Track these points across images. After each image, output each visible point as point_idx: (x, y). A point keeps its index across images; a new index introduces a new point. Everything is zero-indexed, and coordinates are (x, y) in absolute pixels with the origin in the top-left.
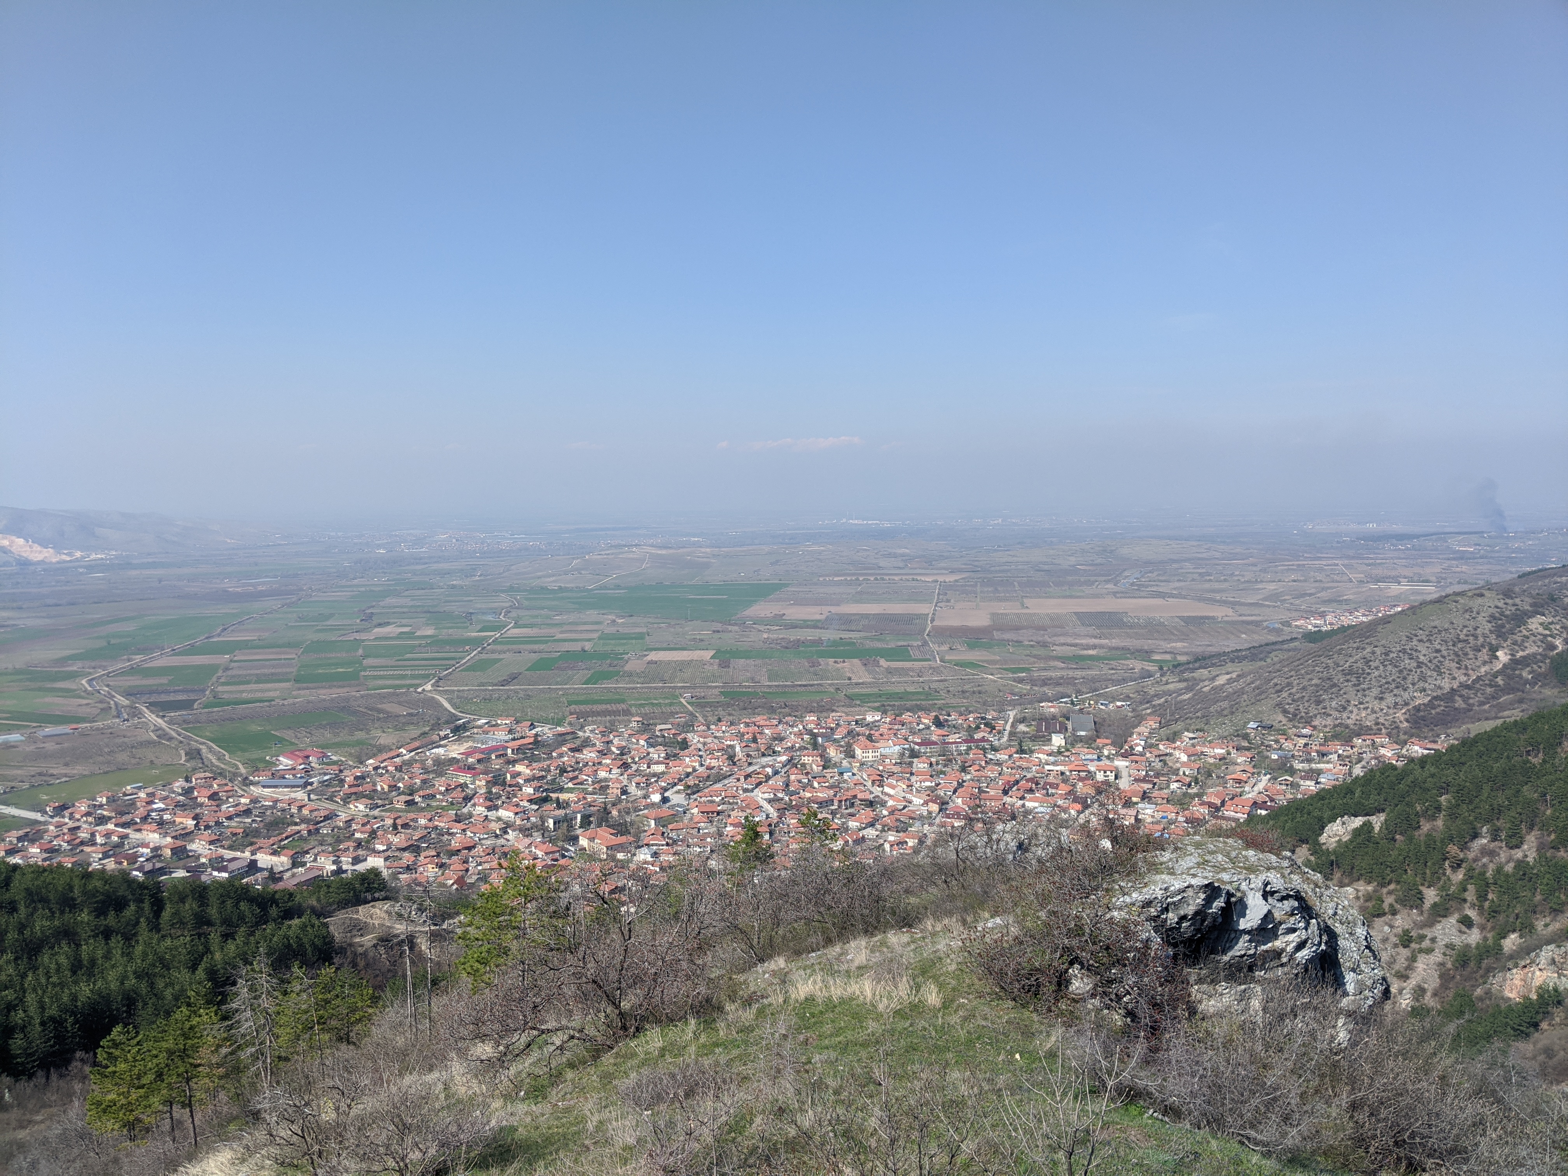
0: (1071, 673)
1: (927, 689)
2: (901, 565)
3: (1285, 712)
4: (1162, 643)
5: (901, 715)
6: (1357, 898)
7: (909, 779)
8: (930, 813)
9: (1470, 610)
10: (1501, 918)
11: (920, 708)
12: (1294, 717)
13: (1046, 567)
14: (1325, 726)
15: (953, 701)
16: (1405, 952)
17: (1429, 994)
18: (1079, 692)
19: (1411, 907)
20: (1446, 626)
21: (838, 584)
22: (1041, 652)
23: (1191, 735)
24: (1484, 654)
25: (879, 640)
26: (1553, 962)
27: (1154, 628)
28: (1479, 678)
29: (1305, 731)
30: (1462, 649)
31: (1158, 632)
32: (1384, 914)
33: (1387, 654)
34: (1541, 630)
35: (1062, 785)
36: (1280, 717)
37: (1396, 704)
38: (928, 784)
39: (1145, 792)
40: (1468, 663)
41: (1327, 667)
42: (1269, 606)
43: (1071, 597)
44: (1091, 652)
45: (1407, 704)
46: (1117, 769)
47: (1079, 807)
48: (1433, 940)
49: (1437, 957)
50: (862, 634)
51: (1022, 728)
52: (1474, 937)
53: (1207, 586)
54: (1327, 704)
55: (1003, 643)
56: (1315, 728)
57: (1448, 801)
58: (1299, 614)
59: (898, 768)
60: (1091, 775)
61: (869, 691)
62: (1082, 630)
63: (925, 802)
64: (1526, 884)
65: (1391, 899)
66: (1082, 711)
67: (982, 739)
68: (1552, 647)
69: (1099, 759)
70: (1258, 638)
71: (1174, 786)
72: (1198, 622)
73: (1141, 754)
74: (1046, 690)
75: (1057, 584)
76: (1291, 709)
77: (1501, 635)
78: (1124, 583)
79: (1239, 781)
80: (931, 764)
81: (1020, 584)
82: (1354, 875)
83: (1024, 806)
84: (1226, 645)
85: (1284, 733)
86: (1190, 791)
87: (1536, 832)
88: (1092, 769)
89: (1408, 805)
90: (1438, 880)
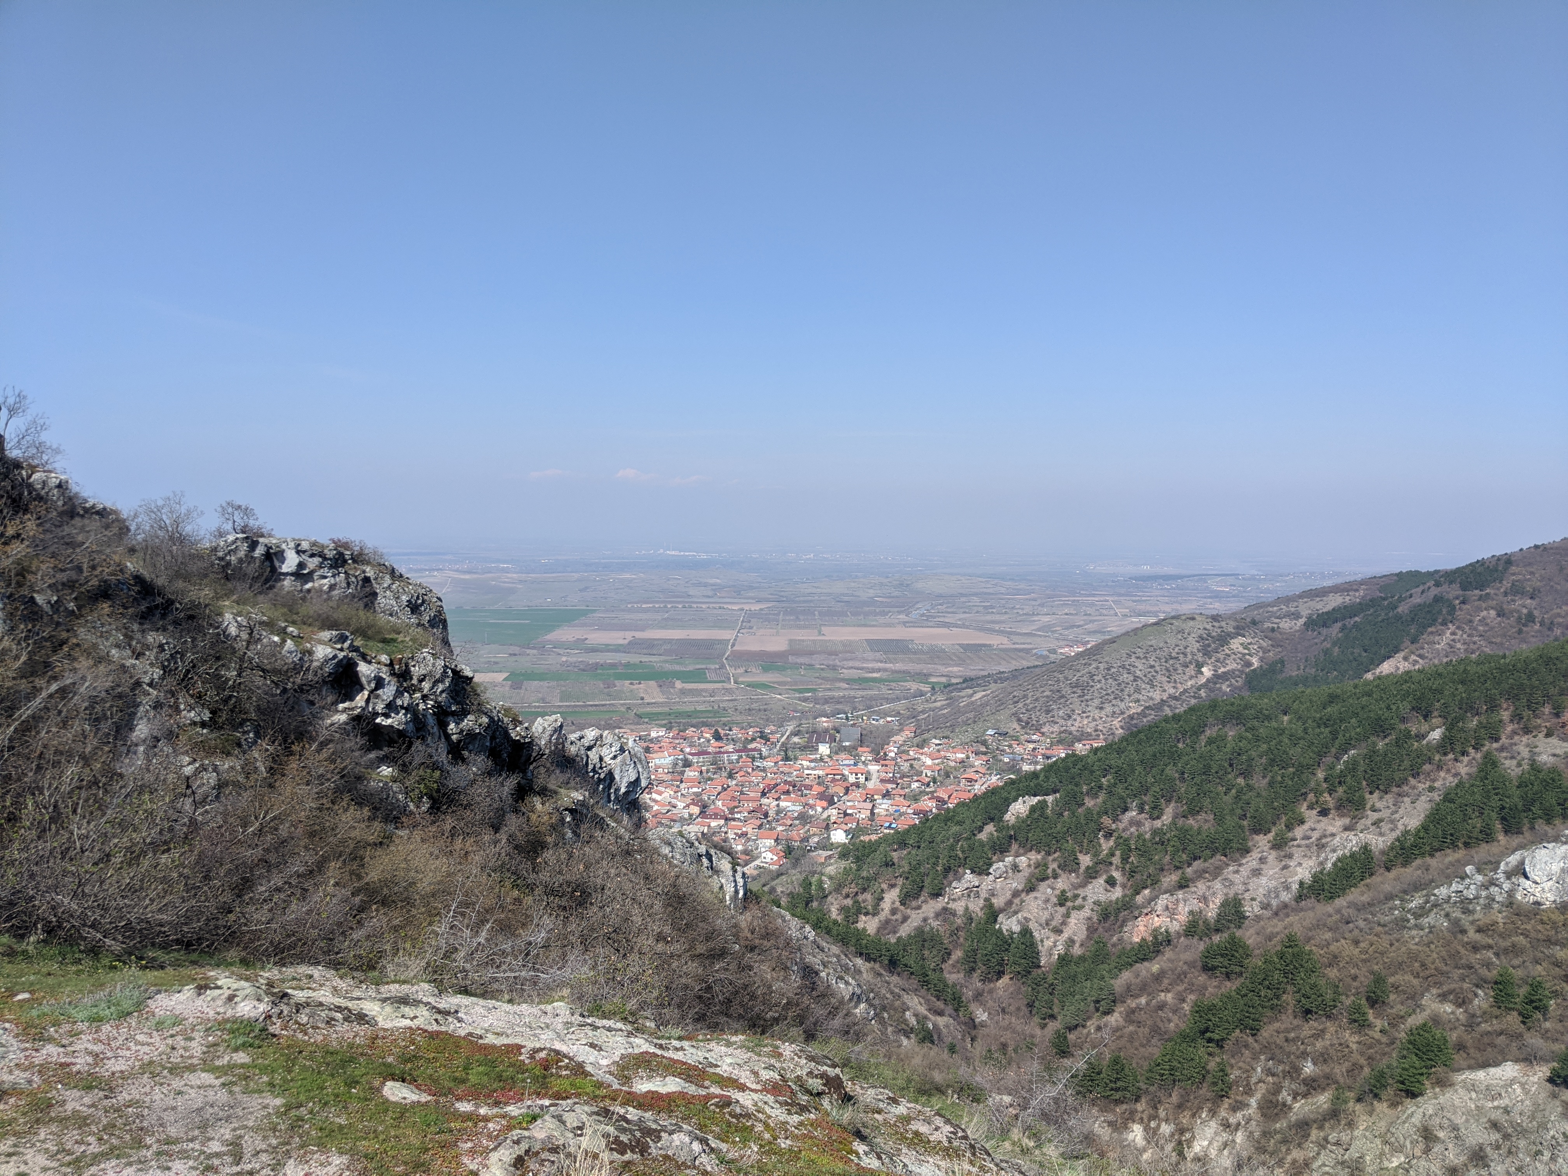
0: (852, 693)
1: (716, 707)
2: (710, 593)
3: (1019, 720)
4: (939, 667)
5: (684, 731)
6: (1029, 866)
7: (678, 786)
8: (691, 815)
9: (1182, 631)
10: (1138, 877)
11: (705, 724)
12: (1026, 725)
13: (846, 599)
14: (1052, 733)
15: (739, 718)
16: (1062, 910)
17: (1077, 945)
18: (855, 709)
19: (1070, 872)
20: (1161, 645)
21: (646, 611)
22: (829, 674)
23: (938, 742)
24: (1191, 670)
25: (678, 664)
26: (1167, 908)
27: (936, 654)
28: (1185, 691)
29: (1034, 737)
30: (1172, 665)
31: (939, 657)
32: (1047, 878)
33: (1108, 669)
34: (1241, 649)
35: (816, 787)
36: (1015, 725)
37: (1114, 713)
38: (695, 790)
39: (888, 791)
40: (1177, 677)
41: (1058, 681)
42: (1040, 636)
43: (865, 625)
44: (875, 675)
45: (1122, 713)
46: (868, 773)
47: (825, 804)
48: (1084, 898)
49: (1086, 912)
50: (662, 658)
51: (796, 739)
52: (1117, 893)
53: (989, 617)
54: (1055, 713)
55: (797, 666)
56: (1043, 734)
57: (1108, 781)
58: (1065, 643)
59: (669, 777)
60: (844, 778)
61: (659, 710)
62: (870, 655)
63: (688, 806)
64: (1159, 847)
65: (1055, 865)
66: (854, 725)
67: (754, 750)
68: (1249, 664)
69: (855, 764)
70: (1025, 664)
71: (915, 785)
72: (976, 649)
73: (893, 759)
74: (826, 707)
75: (854, 614)
76: (1024, 717)
77: (1207, 654)
78: (915, 614)
79: (970, 780)
80: (701, 772)
81: (820, 613)
82: (1027, 847)
83: (778, 805)
84: (994, 669)
85: (1017, 739)
86: (928, 790)
87: (1173, 804)
88: (846, 773)
89: (1077, 785)
90: (1093, 848)
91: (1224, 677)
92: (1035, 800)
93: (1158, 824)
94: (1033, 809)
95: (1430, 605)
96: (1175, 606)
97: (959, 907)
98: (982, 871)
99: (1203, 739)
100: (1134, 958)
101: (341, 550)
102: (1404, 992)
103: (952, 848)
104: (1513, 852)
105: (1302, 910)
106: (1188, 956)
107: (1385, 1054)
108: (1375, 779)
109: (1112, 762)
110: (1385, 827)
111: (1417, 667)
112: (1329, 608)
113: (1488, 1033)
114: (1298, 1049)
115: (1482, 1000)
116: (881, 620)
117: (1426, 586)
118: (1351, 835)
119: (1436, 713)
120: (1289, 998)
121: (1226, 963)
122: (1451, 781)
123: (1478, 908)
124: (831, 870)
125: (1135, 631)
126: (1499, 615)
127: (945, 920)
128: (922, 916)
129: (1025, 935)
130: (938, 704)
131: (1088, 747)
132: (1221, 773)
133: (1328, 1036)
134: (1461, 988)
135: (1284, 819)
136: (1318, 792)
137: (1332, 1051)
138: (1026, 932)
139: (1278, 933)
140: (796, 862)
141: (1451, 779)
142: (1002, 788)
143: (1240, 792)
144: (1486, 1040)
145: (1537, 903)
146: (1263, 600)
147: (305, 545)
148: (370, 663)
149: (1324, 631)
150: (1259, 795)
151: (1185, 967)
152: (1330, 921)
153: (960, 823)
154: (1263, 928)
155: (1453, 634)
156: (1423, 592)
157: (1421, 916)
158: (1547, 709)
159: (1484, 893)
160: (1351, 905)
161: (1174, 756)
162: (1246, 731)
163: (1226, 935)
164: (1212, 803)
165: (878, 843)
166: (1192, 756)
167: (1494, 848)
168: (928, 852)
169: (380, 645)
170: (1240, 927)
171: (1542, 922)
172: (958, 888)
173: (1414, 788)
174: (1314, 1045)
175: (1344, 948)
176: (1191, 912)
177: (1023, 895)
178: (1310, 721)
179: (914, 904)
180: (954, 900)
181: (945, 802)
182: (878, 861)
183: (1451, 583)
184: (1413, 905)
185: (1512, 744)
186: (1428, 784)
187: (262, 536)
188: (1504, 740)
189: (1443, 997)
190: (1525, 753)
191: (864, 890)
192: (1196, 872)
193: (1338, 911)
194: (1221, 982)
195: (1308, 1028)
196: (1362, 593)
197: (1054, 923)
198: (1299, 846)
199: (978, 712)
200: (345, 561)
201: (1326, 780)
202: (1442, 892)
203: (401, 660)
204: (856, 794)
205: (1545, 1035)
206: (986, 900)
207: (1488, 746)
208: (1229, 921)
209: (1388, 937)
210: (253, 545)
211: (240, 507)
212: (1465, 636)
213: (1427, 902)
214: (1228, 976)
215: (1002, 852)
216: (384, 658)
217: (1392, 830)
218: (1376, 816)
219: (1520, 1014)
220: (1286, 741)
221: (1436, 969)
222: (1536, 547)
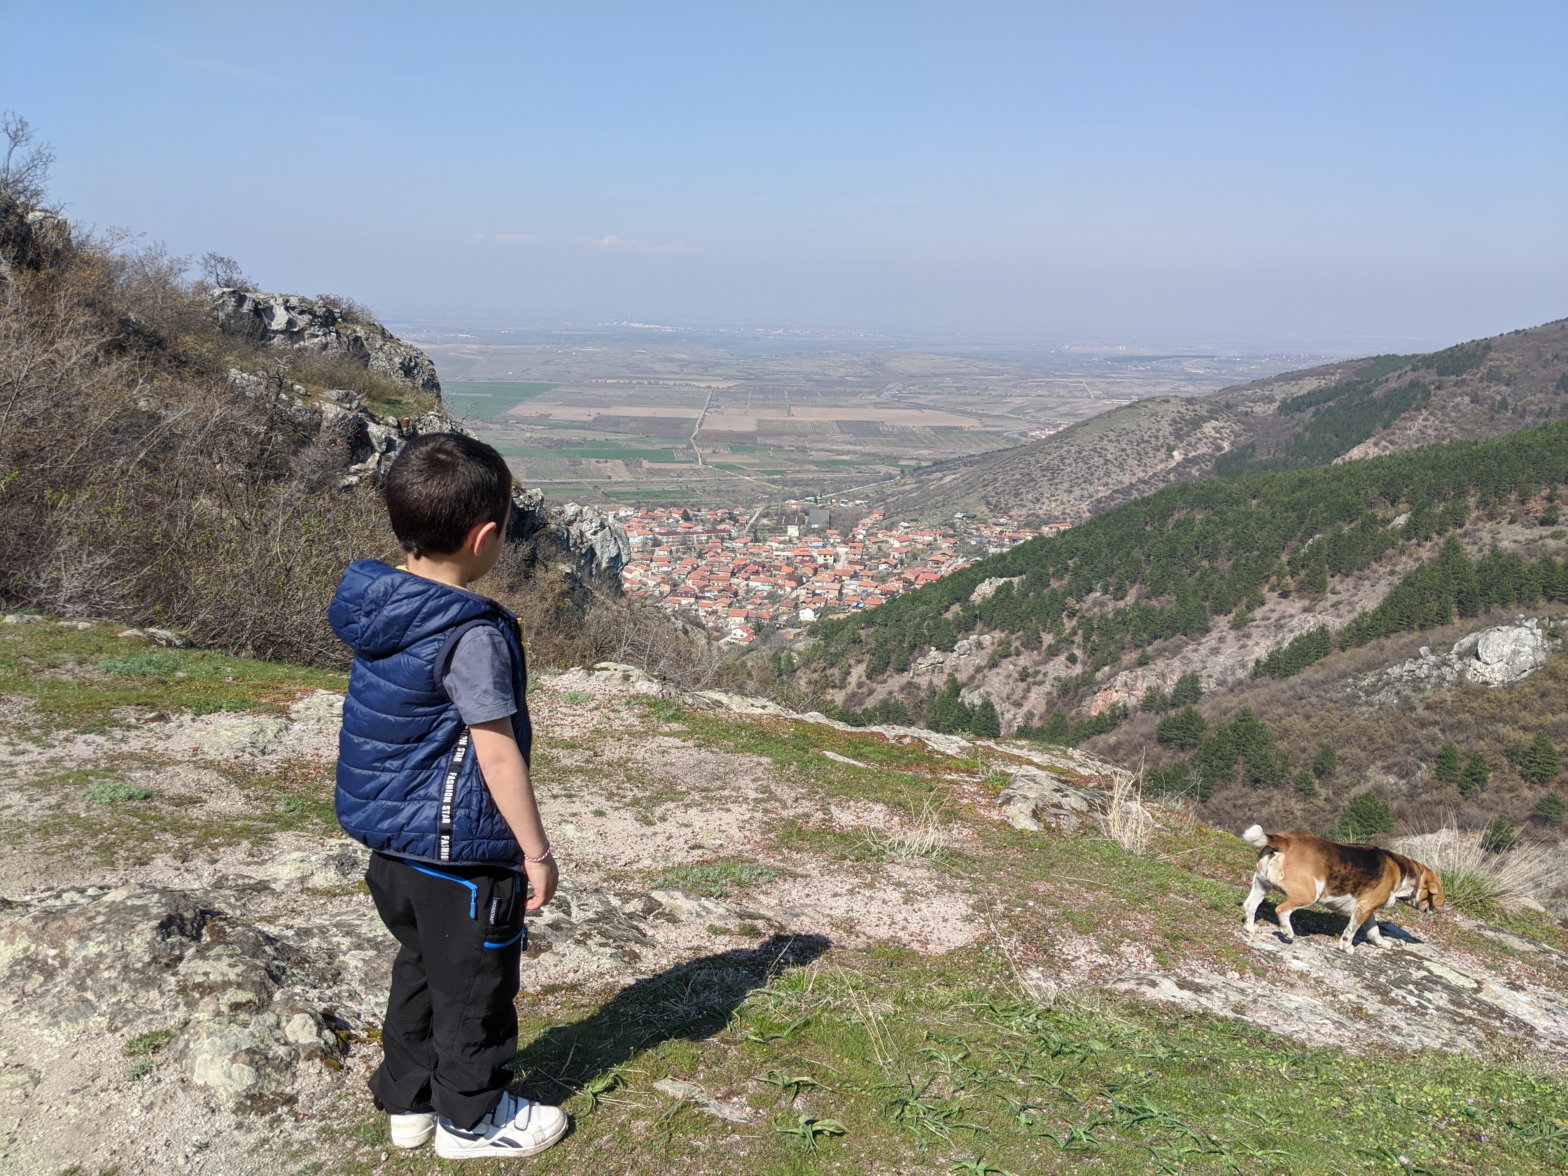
0: (821, 476)
1: (684, 488)
2: (677, 369)
3: (988, 503)
4: (910, 450)
5: (652, 511)
6: (993, 644)
7: (648, 565)
8: (661, 593)
9: (1156, 414)
10: (1099, 654)
11: (673, 505)
12: (995, 508)
13: (816, 377)
14: (1020, 516)
15: (707, 499)
16: (1023, 685)
17: (1037, 718)
18: (823, 491)
19: (1033, 649)
20: (1133, 428)
21: (611, 386)
22: (799, 456)
23: (906, 525)
24: (1163, 452)
25: (645, 442)
26: (1126, 684)
27: (906, 437)
28: (1155, 474)
29: (1002, 520)
30: (1144, 449)
31: (909, 440)
32: (1010, 655)
33: (1080, 453)
34: (1213, 433)
35: (785, 568)
36: (984, 508)
37: (1082, 496)
38: (665, 569)
39: (856, 573)
40: (1147, 461)
41: (1029, 464)
42: (1012, 418)
43: (836, 406)
44: (844, 457)
45: (1091, 497)
46: (837, 554)
47: (794, 584)
48: (1045, 675)
49: (1047, 688)
50: (629, 436)
51: (765, 521)
52: (1078, 669)
53: (961, 399)
54: (1024, 496)
55: (765, 447)
56: (1011, 517)
57: (1075, 563)
58: (1037, 425)
59: (639, 555)
60: (813, 559)
61: (627, 489)
62: (840, 437)
63: (659, 584)
64: (1121, 627)
65: (1018, 643)
66: (822, 508)
67: (724, 531)
68: (1220, 448)
69: (824, 546)
70: (996, 447)
71: (882, 567)
72: (946, 431)
73: (861, 541)
74: (795, 489)
75: (824, 394)
76: (993, 501)
77: (1179, 437)
78: (886, 395)
79: (937, 562)
80: (671, 552)
81: (790, 392)
82: (991, 626)
83: (747, 585)
84: (965, 452)
85: (984, 522)
86: (895, 571)
87: (1137, 586)
88: (815, 554)
89: (1043, 567)
90: (1056, 627)
91: (1195, 461)
92: (1001, 581)
93: (1121, 604)
94: (999, 590)
95: (1406, 390)
96: (1149, 388)
97: (923, 681)
98: (947, 648)
99: (1171, 522)
100: (1091, 731)
101: (331, 307)
102: (1351, 764)
103: (919, 626)
104: (1468, 634)
105: (1257, 686)
106: (1144, 729)
107: (1327, 821)
108: (1337, 562)
109: (1080, 545)
110: (1343, 609)
111: (1388, 453)
112: (1304, 391)
113: (1427, 803)
114: (1245, 815)
115: (1424, 773)
116: (852, 400)
117: (1403, 371)
118: (1309, 616)
119: (1403, 499)
120: (1239, 768)
121: (1181, 735)
122: (1412, 565)
123: (1429, 687)
124: (800, 646)
125: (1109, 413)
126: (1472, 402)
127: (909, 694)
128: (887, 689)
129: (986, 708)
130: (908, 487)
131: (1054, 530)
132: (1186, 555)
133: (1274, 804)
134: (1406, 761)
135: (1245, 600)
136: (1280, 575)
137: (1277, 818)
138: (987, 705)
139: (1232, 708)
140: (766, 639)
141: (1412, 563)
142: (969, 569)
143: (1204, 574)
144: (1425, 809)
145: (1486, 683)
146: (1237, 383)
147: (294, 302)
148: (378, 424)
149: (1297, 416)
150: (1222, 577)
151: (1142, 739)
152: (1283, 697)
153: (926, 603)
154: (1219, 703)
155: (1425, 419)
156: (1399, 376)
157: (1373, 693)
158: (1513, 497)
159: (1435, 673)
160: (1305, 682)
161: (1141, 539)
162: (1214, 514)
163: (1182, 709)
164: (1175, 584)
165: (847, 621)
166: (1159, 539)
167: (1449, 630)
168: (895, 630)
169: (386, 406)
170: (1195, 702)
171: (1489, 700)
172: (922, 664)
173: (1375, 571)
174: (1260, 811)
175: (1296, 722)
176: (1149, 688)
177: (986, 671)
178: (1278, 506)
179: (880, 678)
180: (919, 675)
181: (912, 584)
182: (846, 638)
183: (1428, 367)
184: (1365, 683)
185: (1475, 530)
186: (1389, 568)
187: (248, 291)
188: (1468, 526)
189: (1387, 769)
190: (1487, 538)
191: (832, 665)
192: (1156, 650)
193: (1292, 688)
194: (1175, 753)
195: (1255, 797)
196: (1338, 377)
197: (1014, 697)
198: (1258, 626)
199: (947, 496)
200: (335, 319)
201: (1289, 563)
202: (1395, 671)
203: (408, 422)
204: (825, 575)
205: (1481, 805)
206: (950, 675)
207: (1452, 531)
208: (1185, 697)
209: (1338, 712)
210: (241, 300)
211: (222, 259)
212: (1437, 422)
213: (1380, 680)
214: (1182, 747)
215: (966, 631)
216: (392, 420)
217: (1350, 612)
218: (1335, 598)
219: (1460, 785)
220: (1253, 524)
221: (1383, 743)
222: (1517, 332)
